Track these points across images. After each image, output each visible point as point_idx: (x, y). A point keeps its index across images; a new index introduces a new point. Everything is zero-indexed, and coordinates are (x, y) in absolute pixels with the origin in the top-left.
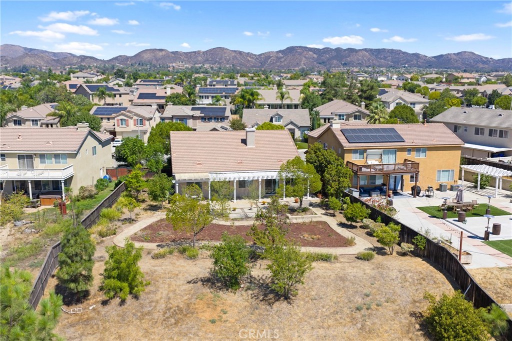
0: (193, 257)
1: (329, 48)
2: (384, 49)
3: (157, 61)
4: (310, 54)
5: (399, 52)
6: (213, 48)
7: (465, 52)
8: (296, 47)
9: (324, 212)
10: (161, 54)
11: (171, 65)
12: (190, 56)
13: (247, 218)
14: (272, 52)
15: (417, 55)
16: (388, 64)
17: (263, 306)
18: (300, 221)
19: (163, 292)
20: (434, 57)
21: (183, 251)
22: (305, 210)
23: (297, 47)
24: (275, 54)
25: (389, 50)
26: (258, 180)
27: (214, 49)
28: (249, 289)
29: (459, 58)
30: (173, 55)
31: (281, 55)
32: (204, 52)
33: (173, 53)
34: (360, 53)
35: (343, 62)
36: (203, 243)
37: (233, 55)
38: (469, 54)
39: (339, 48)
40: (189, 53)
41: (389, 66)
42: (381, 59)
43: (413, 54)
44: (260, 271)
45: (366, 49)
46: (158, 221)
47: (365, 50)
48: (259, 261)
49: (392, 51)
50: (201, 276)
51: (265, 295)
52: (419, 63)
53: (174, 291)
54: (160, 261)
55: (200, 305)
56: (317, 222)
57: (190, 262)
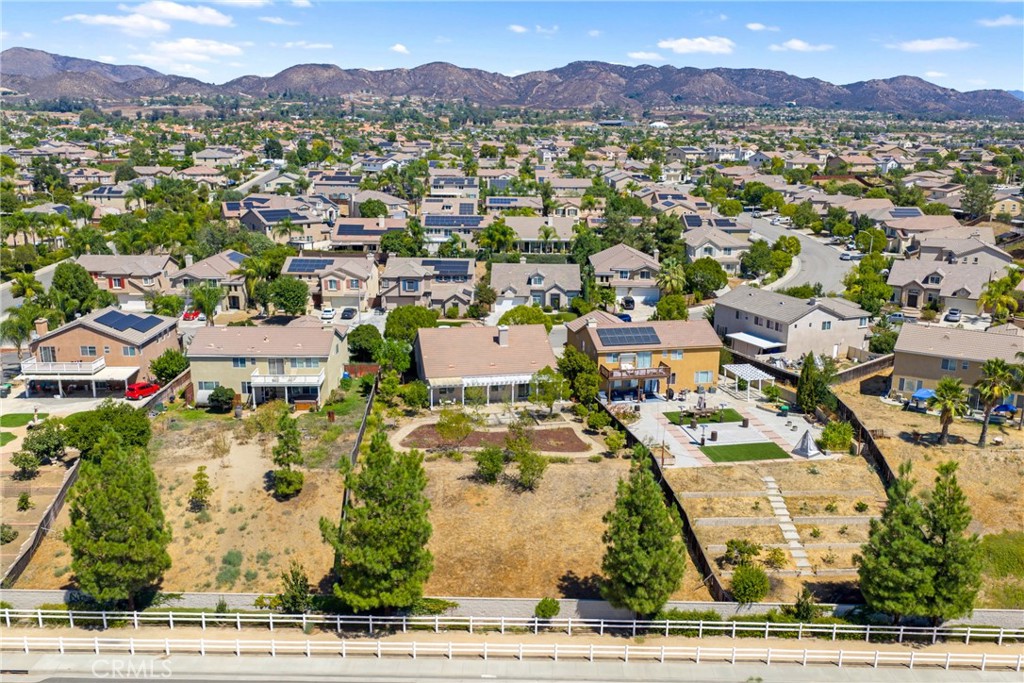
0: (459, 460)
1: (649, 66)
2: (754, 70)
3: (319, 88)
4: (612, 78)
5: (780, 76)
6: (426, 63)
7: (905, 77)
8: (586, 62)
9: (573, 417)
10: (326, 74)
11: (344, 96)
12: (383, 79)
13: (500, 424)
14: (540, 72)
15: (814, 83)
16: (759, 99)
17: (514, 495)
18: (549, 427)
19: (440, 486)
20: (848, 86)
21: (450, 455)
22: (555, 416)
23: (589, 63)
24: (545, 77)
25: (762, 71)
26: (511, 385)
27: (428, 65)
28: (503, 483)
29: (894, 89)
30: (350, 78)
31: (557, 78)
32: (408, 72)
33: (348, 71)
34: (708, 78)
35: (675, 95)
36: (464, 449)
37: (466, 77)
38: (912, 80)
39: (668, 66)
40: (381, 72)
41: (761, 103)
42: (746, 88)
43: (808, 80)
44: (512, 470)
45: (719, 69)
46: (419, 428)
47: (717, 71)
48: (511, 464)
49: (768, 74)
50: (467, 474)
51: (516, 488)
52: (818, 99)
53: (448, 485)
54: (433, 463)
55: (468, 494)
56: (564, 429)
57: (457, 464)
